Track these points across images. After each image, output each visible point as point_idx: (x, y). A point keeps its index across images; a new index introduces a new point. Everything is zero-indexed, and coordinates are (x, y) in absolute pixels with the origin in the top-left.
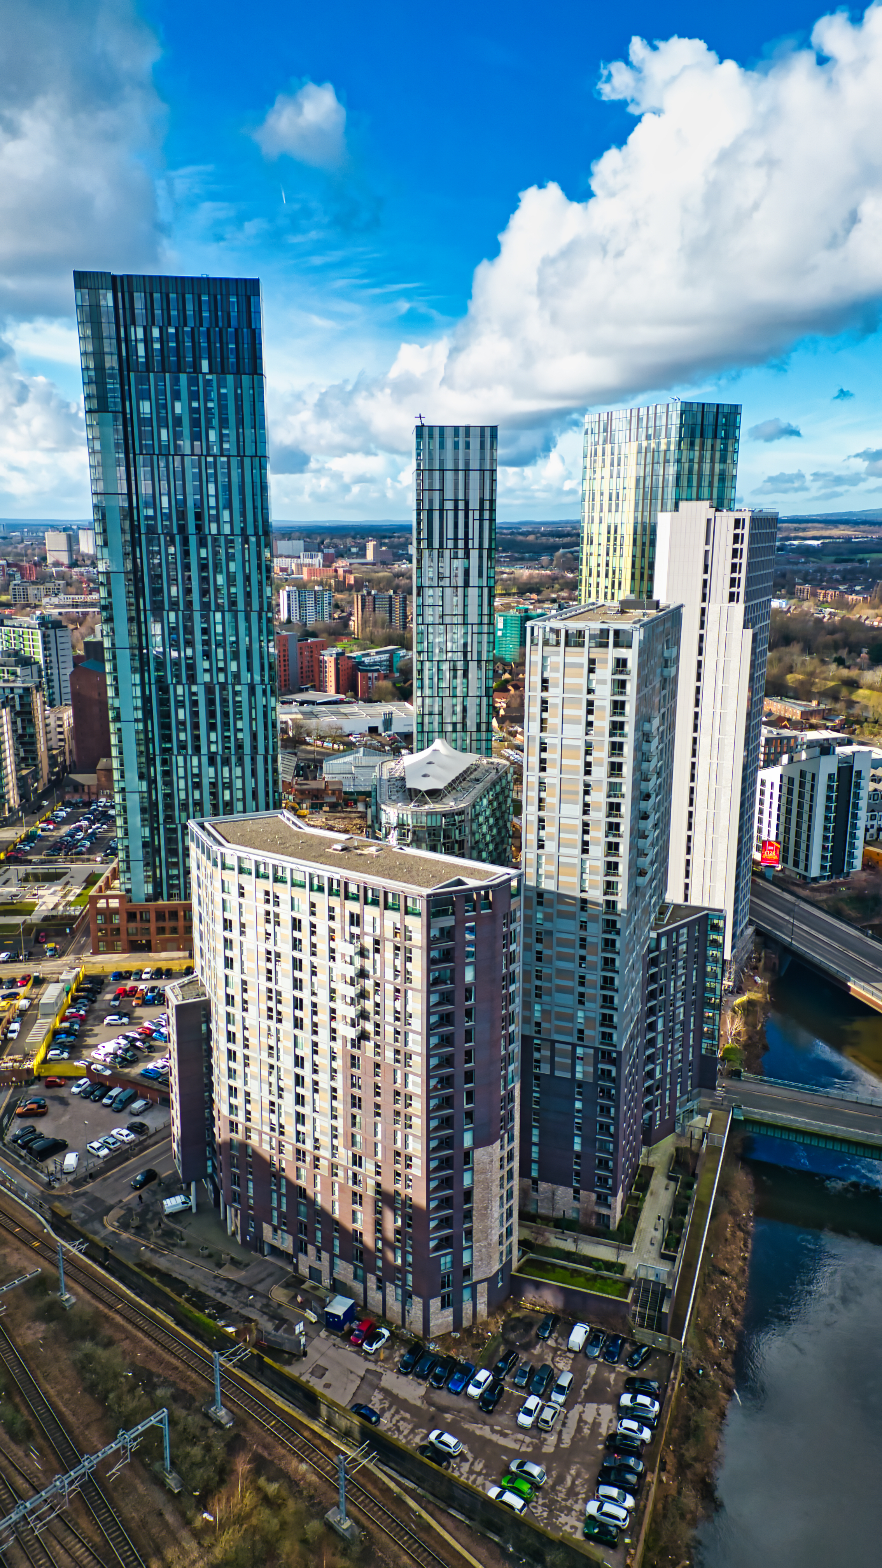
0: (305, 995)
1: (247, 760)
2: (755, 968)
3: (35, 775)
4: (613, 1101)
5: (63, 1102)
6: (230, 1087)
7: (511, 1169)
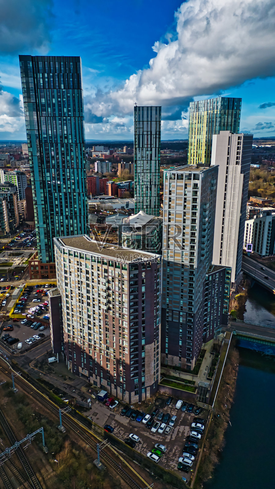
0: (90, 295)
1: (78, 217)
2: (243, 285)
3: (15, 222)
4: (192, 329)
5: (18, 326)
6: (68, 324)
7: (158, 351)
